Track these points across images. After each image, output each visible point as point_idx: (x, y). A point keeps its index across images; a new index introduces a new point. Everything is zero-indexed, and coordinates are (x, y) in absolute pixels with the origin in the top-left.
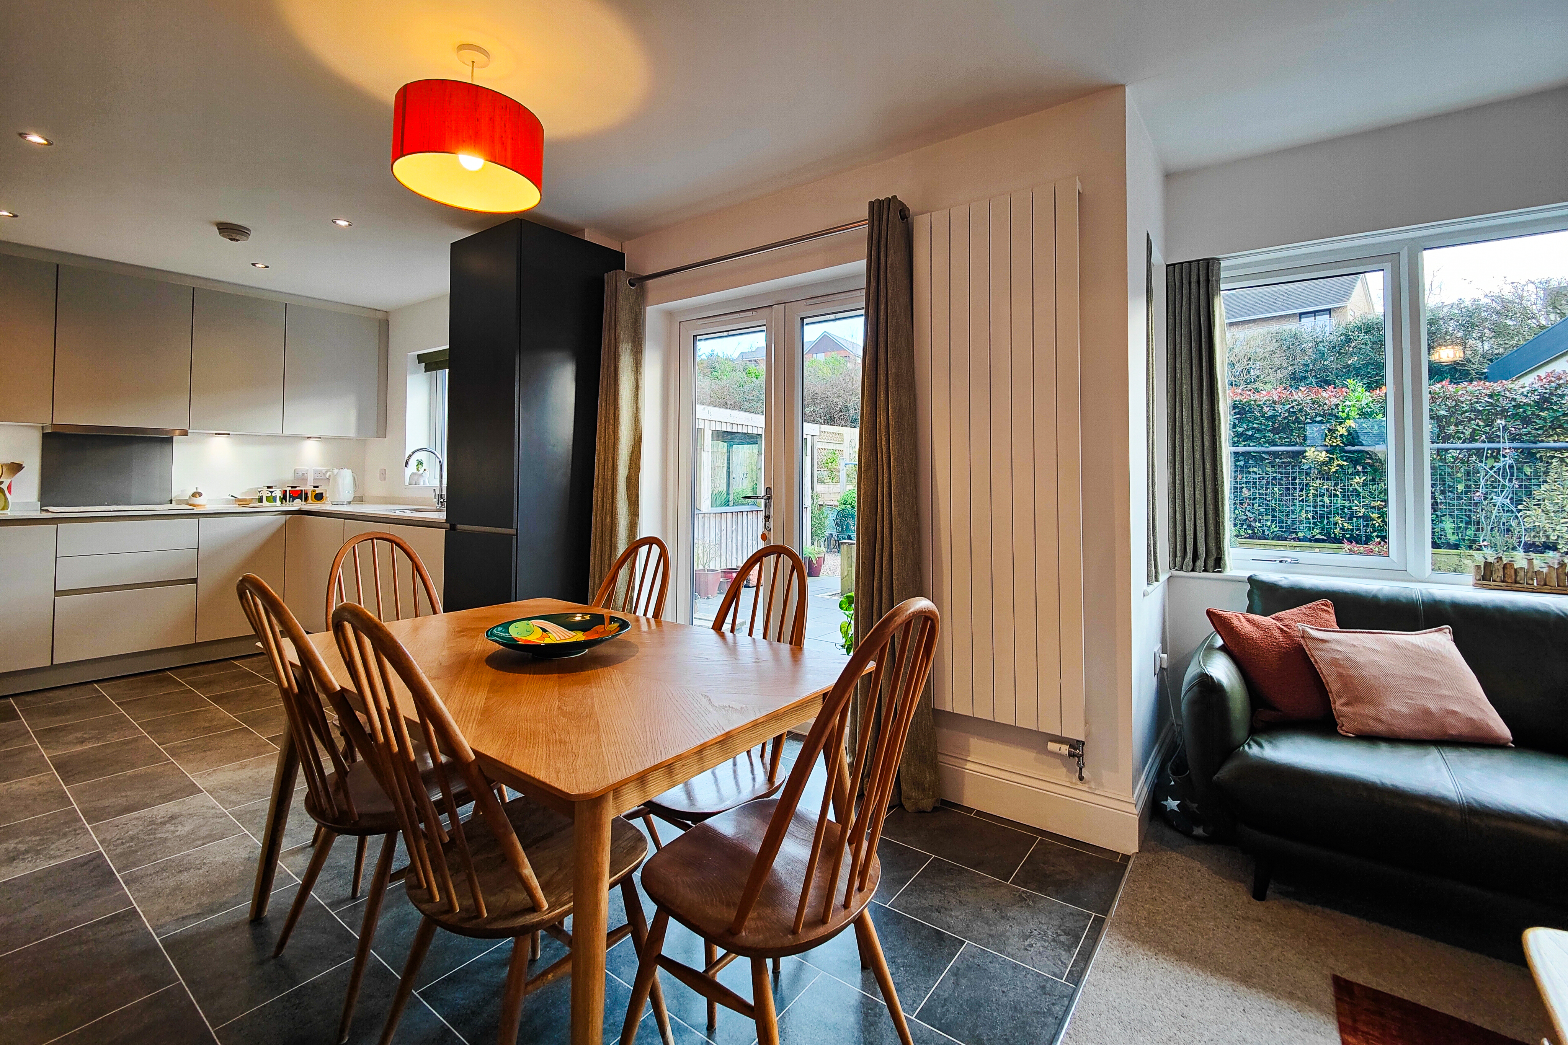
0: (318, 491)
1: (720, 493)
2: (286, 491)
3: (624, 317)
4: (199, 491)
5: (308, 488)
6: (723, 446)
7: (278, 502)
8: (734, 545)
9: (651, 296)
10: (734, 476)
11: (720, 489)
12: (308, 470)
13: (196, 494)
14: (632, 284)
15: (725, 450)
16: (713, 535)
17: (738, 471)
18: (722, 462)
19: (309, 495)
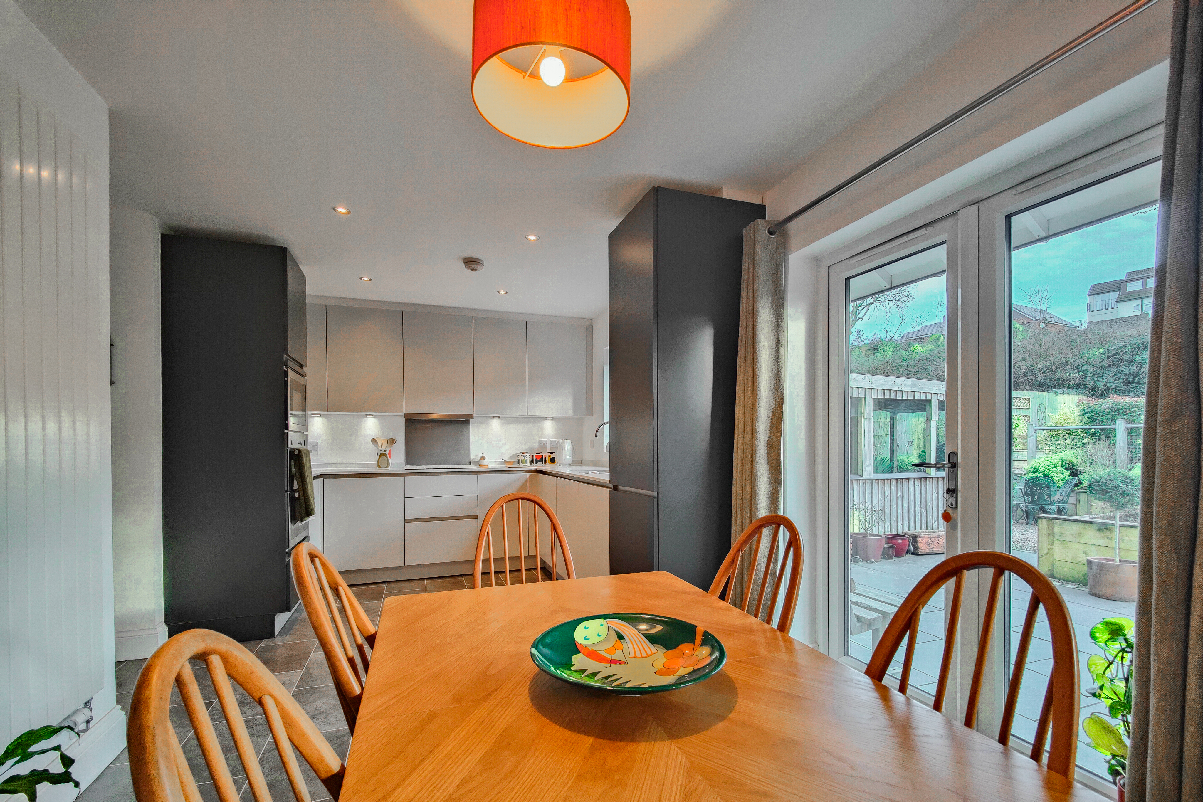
0: (552, 456)
1: (883, 460)
2: (533, 456)
3: (763, 270)
4: (484, 456)
5: (546, 454)
6: (885, 416)
7: (529, 464)
8: (900, 511)
9: (794, 241)
10: (898, 443)
11: (884, 456)
12: (547, 441)
13: (483, 458)
14: (771, 233)
15: (888, 420)
16: (875, 501)
17: (902, 440)
18: (886, 431)
19: (547, 459)
